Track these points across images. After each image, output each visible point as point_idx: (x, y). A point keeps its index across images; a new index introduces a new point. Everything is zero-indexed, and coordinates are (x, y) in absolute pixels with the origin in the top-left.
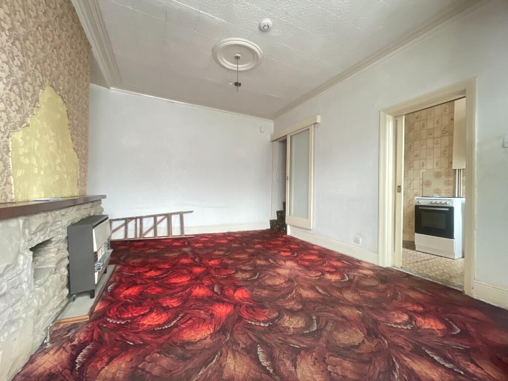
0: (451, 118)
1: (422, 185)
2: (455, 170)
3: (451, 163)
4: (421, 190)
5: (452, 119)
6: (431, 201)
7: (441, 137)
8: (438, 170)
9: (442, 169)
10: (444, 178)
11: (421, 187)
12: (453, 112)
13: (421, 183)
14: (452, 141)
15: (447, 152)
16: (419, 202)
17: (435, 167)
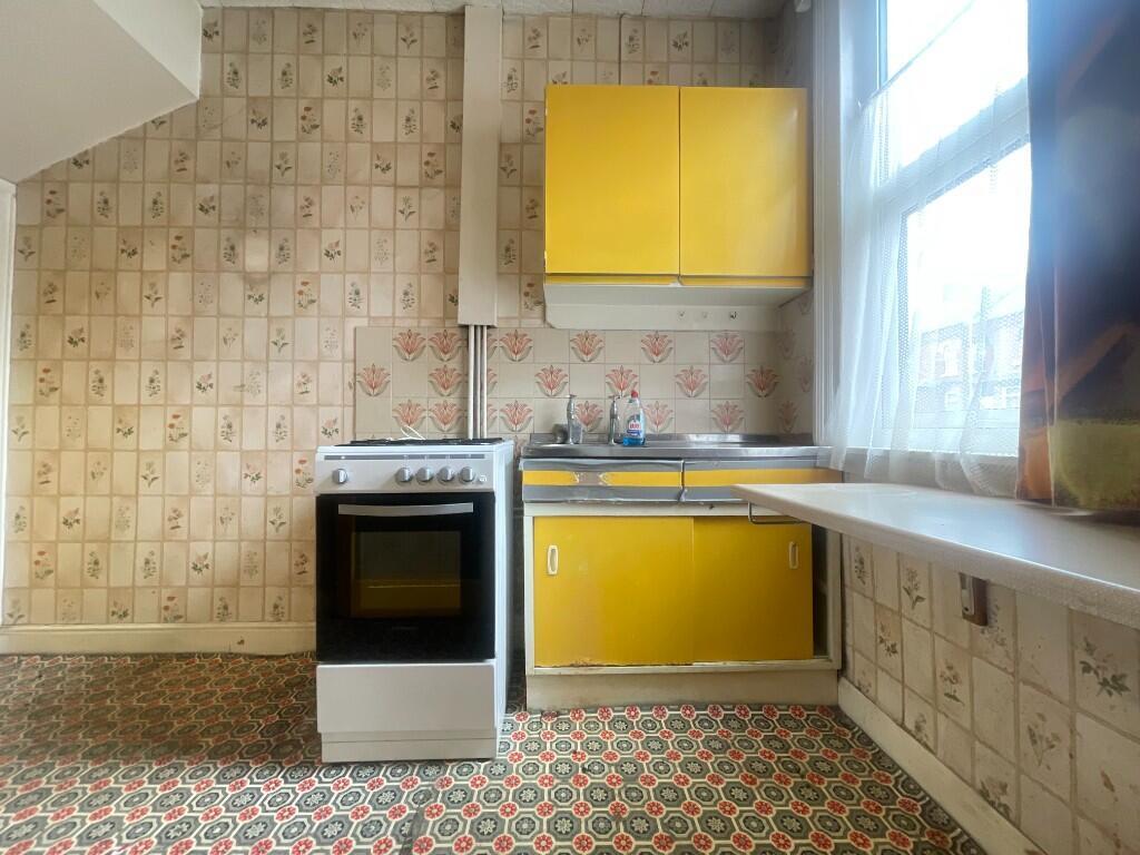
0: (450, 118)
1: (353, 386)
2: (467, 327)
3: (454, 300)
4: (350, 411)
5: (456, 126)
6: (398, 464)
7: (421, 188)
8: (410, 323)
9: (424, 323)
10: (429, 360)
11: (350, 393)
12: (459, 99)
13: (349, 378)
14: (456, 213)
15: (439, 255)
16: (335, 476)
17: (399, 312)
